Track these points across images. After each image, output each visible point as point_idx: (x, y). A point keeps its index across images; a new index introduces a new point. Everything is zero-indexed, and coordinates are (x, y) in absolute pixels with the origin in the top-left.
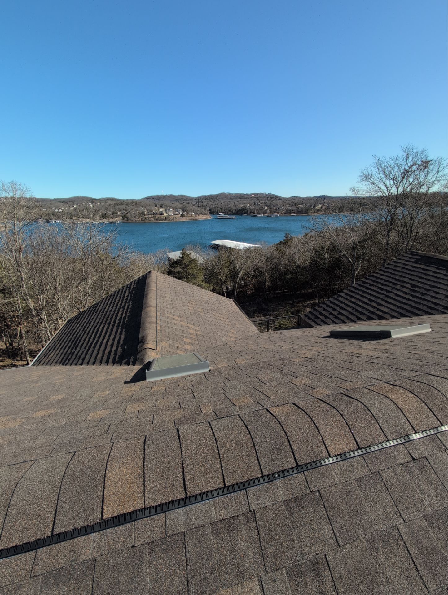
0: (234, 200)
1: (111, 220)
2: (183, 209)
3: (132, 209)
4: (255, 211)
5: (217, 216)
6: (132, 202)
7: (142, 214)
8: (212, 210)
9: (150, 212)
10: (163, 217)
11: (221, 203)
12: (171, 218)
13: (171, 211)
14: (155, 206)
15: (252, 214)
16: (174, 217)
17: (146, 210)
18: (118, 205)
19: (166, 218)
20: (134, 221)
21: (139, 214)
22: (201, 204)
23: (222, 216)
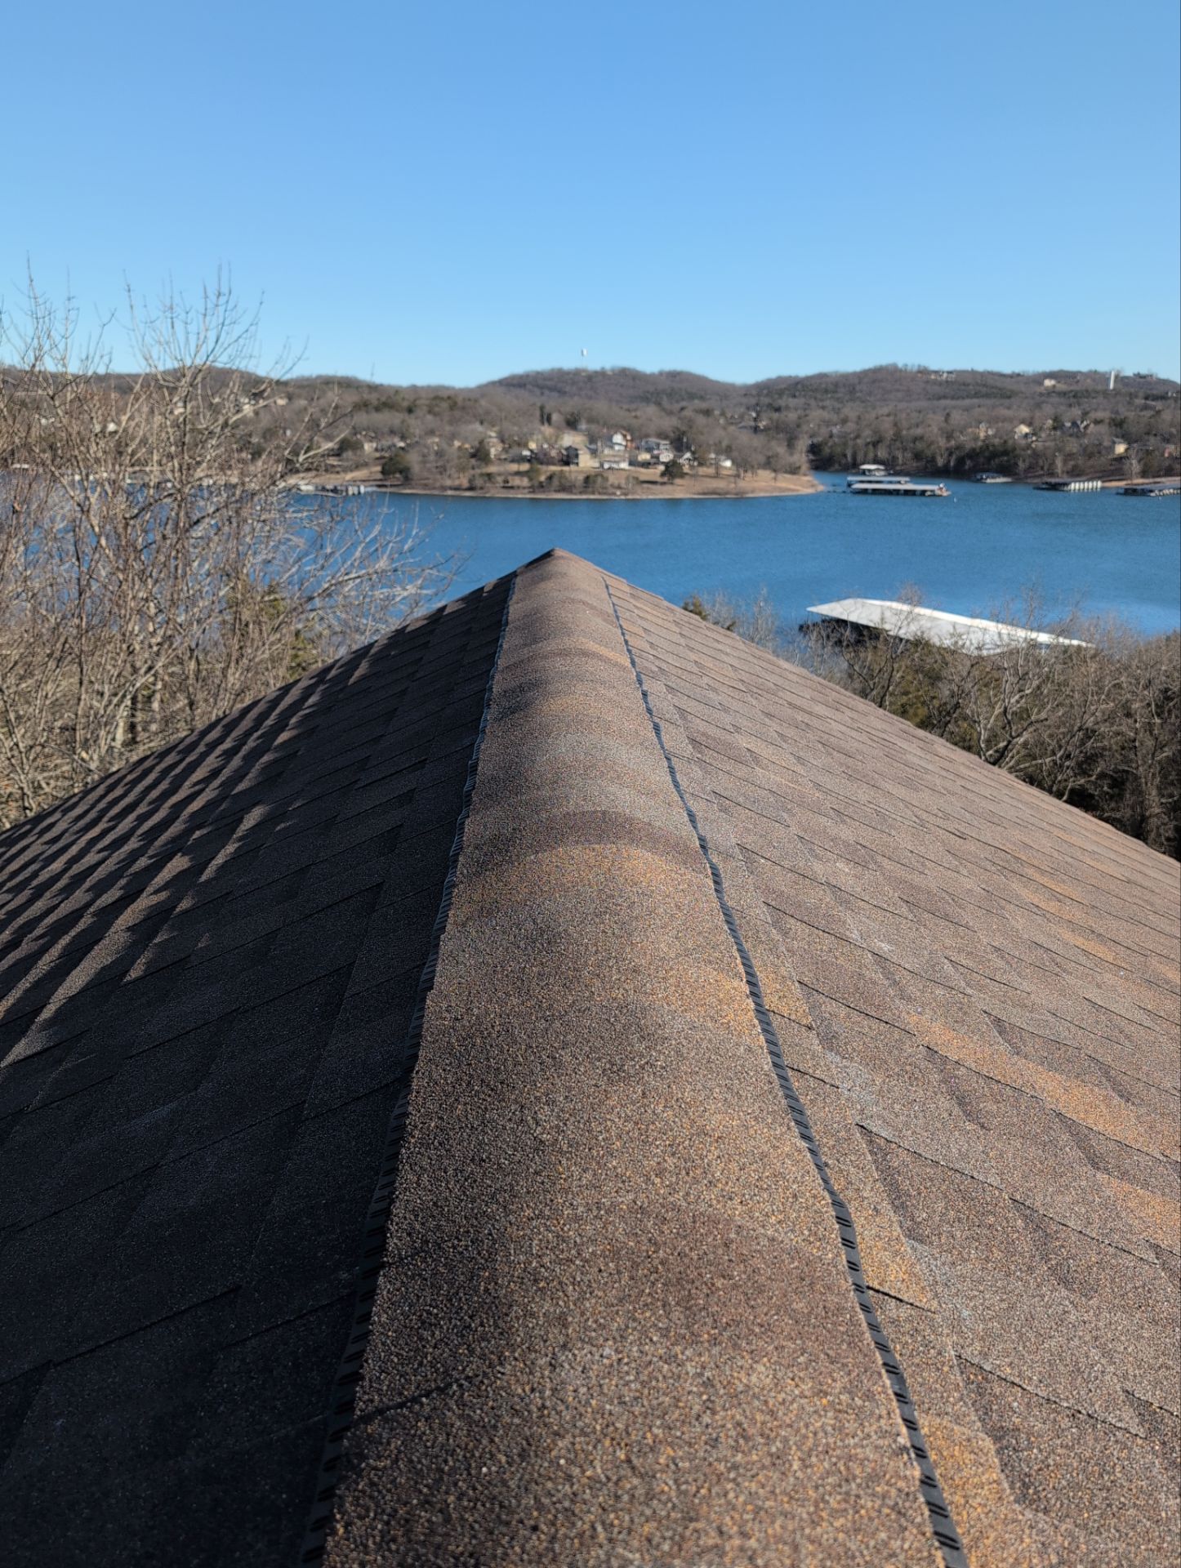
0: (943, 402)
1: (331, 481)
2: (679, 440)
3: (432, 433)
4: (1059, 463)
5: (850, 478)
6: (436, 398)
7: (473, 456)
8: (827, 451)
9: (514, 451)
10: (573, 476)
11: (873, 415)
12: (613, 479)
13: (617, 448)
14: (543, 423)
15: (1040, 476)
16: (627, 478)
17: (495, 440)
18: (367, 412)
19: (588, 480)
20: (434, 488)
21: (459, 458)
22: (771, 419)
23: (878, 482)
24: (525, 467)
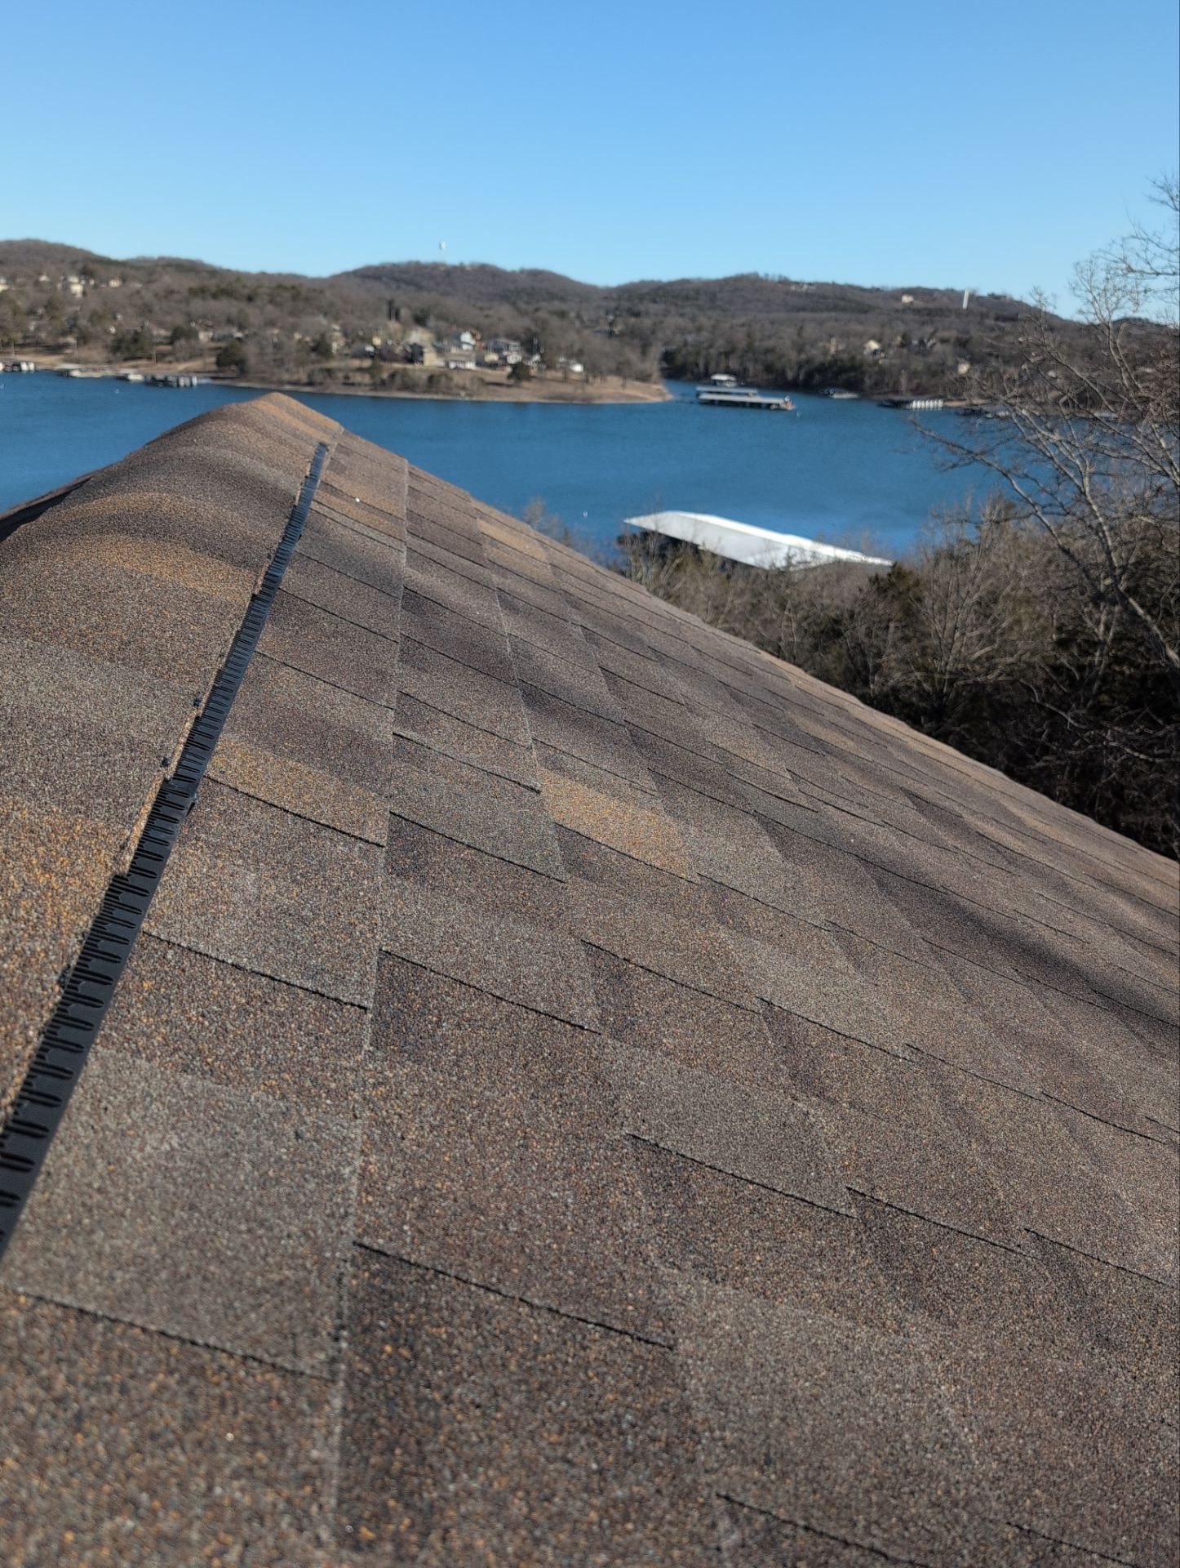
0: (802, 315)
1: (160, 371)
2: (531, 341)
3: (271, 324)
4: (903, 381)
5: (700, 388)
6: (280, 287)
7: (314, 349)
8: (679, 359)
9: (357, 346)
10: (417, 374)
11: (728, 325)
12: (457, 379)
13: (465, 347)
14: (390, 317)
15: (885, 393)
16: (472, 379)
17: (337, 334)
18: (204, 299)
19: (433, 380)
20: (271, 382)
21: (298, 351)
22: (626, 324)
23: (726, 393)
24: (367, 363)
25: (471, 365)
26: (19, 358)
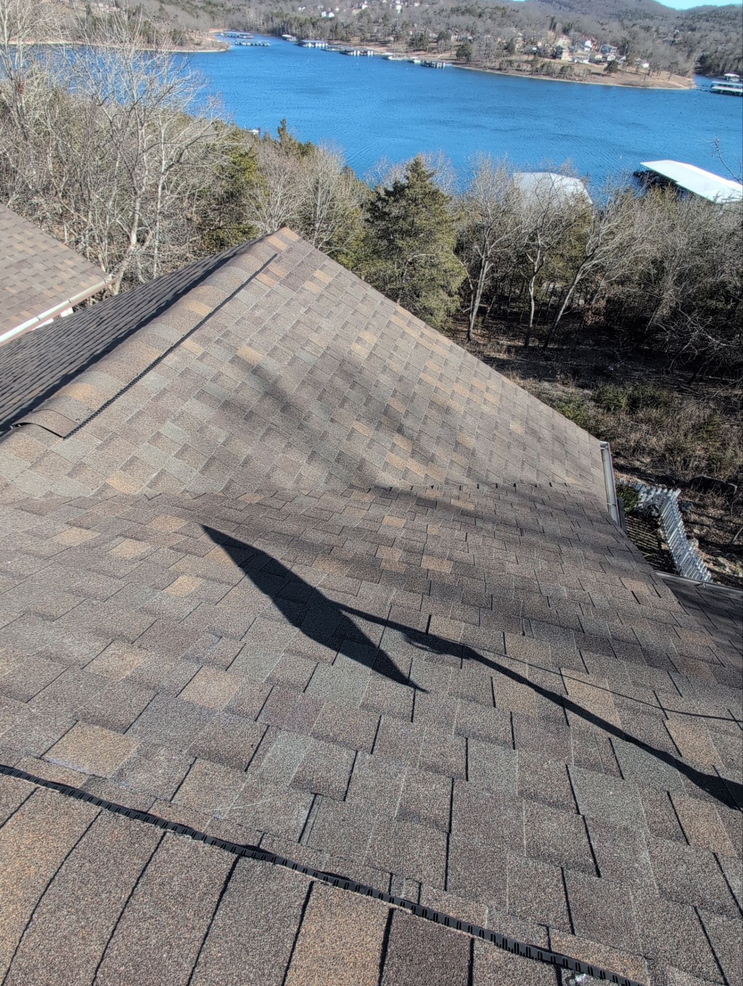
1: (429, 58)
2: (624, 46)
3: (487, 31)
5: (714, 82)
6: (497, 8)
7: (506, 48)
8: (709, 62)
9: (529, 47)
10: (556, 65)
12: (577, 70)
13: (586, 49)
14: (550, 29)
16: (585, 70)
17: (520, 39)
19: (563, 70)
20: (481, 67)
21: (498, 49)
22: (684, 36)
23: (730, 86)
24: (531, 58)
25: (586, 62)
26: (368, 48)
